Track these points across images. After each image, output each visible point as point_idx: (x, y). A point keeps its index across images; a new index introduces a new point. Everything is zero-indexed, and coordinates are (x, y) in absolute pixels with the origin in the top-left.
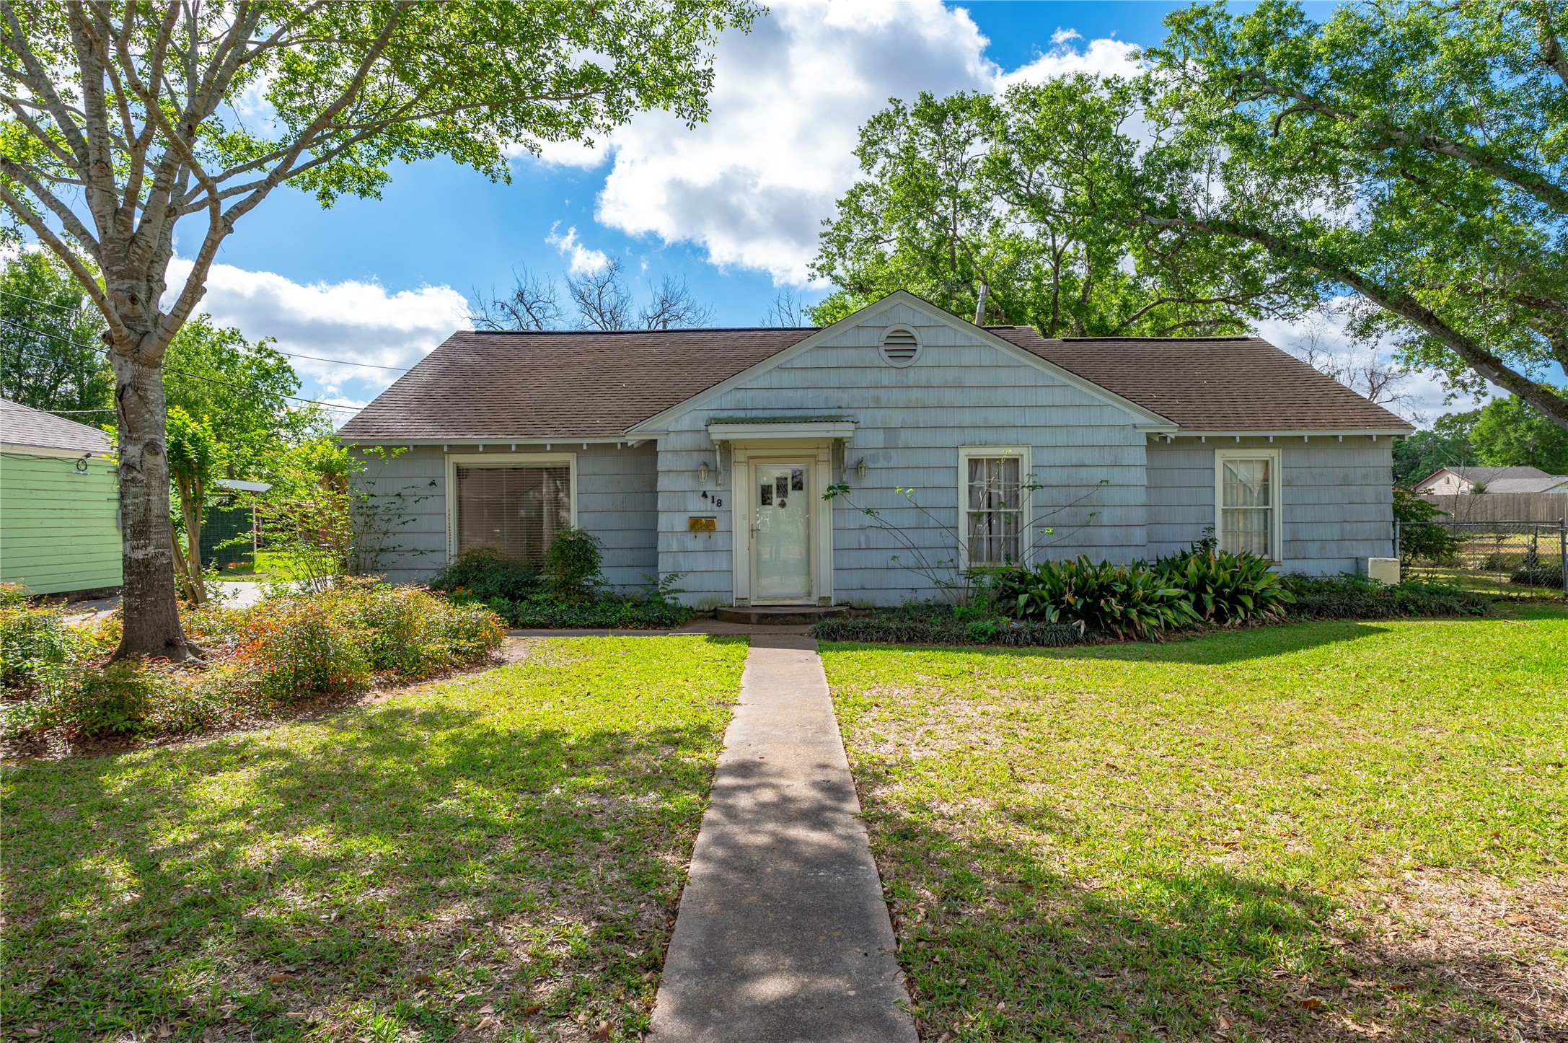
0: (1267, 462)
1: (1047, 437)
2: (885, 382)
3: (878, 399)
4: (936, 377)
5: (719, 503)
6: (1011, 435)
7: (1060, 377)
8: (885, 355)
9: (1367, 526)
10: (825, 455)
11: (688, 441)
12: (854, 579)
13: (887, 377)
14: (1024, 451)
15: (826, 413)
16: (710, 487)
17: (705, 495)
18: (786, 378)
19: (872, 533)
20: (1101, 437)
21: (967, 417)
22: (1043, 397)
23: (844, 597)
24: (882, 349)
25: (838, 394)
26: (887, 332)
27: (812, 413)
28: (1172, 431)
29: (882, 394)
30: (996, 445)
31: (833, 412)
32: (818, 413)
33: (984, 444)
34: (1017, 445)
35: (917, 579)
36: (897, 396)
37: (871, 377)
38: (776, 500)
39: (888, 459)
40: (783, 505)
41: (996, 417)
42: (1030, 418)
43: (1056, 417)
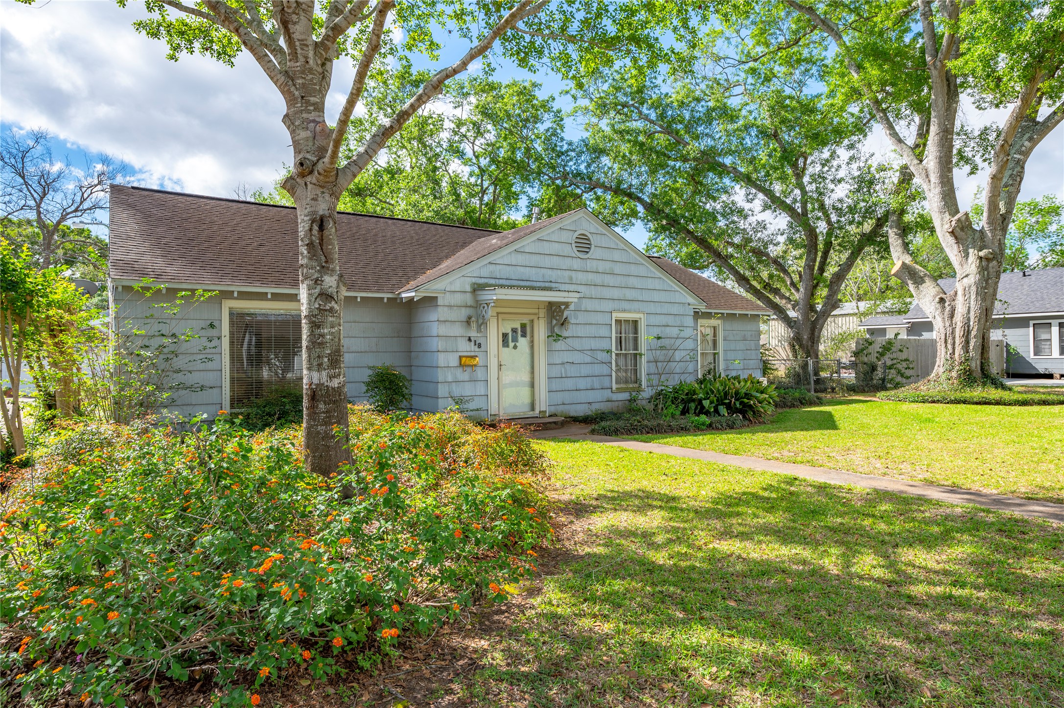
0: (715, 328)
1: (652, 308)
2: (575, 267)
3: (571, 278)
4: (602, 266)
5: (480, 346)
6: (636, 305)
7: (658, 273)
8: (575, 249)
9: (752, 362)
10: (542, 313)
11: (458, 299)
12: (559, 398)
13: (576, 264)
14: (641, 316)
15: (542, 285)
16: (473, 334)
17: (470, 340)
18: (520, 259)
19: (568, 366)
20: (675, 309)
21: (616, 293)
22: (650, 283)
23: (553, 410)
24: (574, 245)
25: (549, 272)
26: (576, 234)
27: (535, 284)
28: (703, 308)
29: (573, 274)
30: (629, 311)
31: (547, 285)
32: (538, 284)
33: (624, 311)
34: (639, 312)
35: (592, 396)
36: (581, 277)
37: (568, 263)
38: (511, 344)
39: (576, 318)
40: (515, 347)
41: (630, 294)
42: (646, 296)
43: (656, 296)
